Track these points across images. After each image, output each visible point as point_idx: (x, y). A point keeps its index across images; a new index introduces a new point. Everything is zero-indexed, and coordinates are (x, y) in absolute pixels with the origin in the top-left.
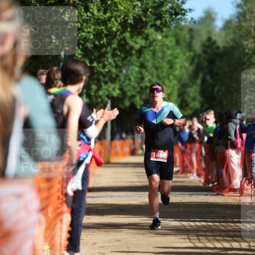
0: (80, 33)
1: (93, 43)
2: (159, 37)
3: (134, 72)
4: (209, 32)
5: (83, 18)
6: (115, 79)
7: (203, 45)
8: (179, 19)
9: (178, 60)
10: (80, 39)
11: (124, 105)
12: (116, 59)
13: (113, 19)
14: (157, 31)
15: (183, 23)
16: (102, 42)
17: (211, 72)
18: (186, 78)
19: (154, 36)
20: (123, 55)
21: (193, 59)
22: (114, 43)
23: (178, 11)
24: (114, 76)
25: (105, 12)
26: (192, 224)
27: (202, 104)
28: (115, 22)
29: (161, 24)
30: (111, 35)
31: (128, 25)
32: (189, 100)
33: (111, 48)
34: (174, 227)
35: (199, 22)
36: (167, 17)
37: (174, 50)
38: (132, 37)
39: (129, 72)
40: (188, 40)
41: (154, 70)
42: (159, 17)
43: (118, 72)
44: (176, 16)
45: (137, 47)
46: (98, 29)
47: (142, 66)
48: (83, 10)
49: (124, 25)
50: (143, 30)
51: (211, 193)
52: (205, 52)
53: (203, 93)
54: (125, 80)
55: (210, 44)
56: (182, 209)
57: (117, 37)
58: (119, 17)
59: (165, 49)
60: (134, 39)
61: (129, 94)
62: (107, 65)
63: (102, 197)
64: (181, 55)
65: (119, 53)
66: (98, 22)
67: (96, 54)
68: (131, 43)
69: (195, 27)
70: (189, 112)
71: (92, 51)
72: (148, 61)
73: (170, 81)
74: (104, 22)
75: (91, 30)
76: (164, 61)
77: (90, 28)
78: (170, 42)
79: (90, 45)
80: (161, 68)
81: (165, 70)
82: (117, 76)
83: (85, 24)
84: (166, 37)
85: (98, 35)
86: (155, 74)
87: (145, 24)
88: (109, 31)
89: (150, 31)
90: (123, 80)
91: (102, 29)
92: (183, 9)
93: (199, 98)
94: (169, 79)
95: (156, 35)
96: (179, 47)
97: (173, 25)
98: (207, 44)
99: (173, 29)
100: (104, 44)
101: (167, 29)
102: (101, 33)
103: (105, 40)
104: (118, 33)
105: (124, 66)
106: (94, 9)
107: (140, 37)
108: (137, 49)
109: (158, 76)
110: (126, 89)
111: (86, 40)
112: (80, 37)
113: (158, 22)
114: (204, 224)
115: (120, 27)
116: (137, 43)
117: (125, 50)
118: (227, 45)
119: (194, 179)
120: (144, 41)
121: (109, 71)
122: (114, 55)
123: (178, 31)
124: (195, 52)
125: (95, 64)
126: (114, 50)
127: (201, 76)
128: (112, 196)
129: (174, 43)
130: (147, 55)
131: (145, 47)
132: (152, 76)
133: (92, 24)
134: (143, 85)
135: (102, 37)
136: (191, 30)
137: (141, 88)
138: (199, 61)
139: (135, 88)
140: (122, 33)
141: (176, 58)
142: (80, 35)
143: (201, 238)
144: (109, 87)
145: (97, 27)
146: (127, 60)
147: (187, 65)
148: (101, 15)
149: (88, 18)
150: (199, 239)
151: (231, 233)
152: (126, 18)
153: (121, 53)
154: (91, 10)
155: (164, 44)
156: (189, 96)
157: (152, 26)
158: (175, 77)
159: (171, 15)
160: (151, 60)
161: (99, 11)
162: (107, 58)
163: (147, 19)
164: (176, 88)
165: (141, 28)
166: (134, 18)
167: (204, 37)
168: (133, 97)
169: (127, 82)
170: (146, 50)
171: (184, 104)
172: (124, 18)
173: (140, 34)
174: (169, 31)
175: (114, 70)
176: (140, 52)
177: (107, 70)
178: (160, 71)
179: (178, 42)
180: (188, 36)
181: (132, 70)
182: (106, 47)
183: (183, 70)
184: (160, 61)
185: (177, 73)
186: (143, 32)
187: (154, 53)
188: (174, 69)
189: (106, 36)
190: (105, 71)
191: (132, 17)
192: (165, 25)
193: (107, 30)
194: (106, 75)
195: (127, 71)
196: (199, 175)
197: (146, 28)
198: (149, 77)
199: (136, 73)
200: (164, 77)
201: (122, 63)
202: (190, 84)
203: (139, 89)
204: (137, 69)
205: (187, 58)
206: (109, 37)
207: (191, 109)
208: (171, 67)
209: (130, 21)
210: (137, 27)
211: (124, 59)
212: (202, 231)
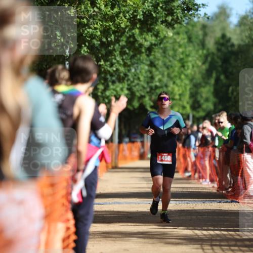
0: (86, 29)
1: (101, 40)
2: (171, 34)
3: (143, 71)
4: (224, 29)
5: (89, 14)
6: (123, 79)
7: (217, 43)
8: (191, 15)
9: (190, 59)
10: (86, 36)
11: (133, 107)
12: (124, 57)
13: (121, 15)
14: (168, 28)
15: (196, 19)
16: (109, 39)
17: (225, 72)
18: (198, 78)
19: (165, 33)
20: (131, 53)
21: (206, 57)
22: (122, 40)
23: (190, 6)
24: (122, 75)
26: (205, 232)
27: (215, 105)
28: (123, 18)
29: (172, 20)
30: (119, 32)
31: (137, 21)
32: (202, 101)
33: (119, 45)
34: (186, 236)
35: (212, 18)
36: (179, 13)
37: (185, 47)
38: (141, 34)
39: (138, 71)
40: (201, 37)
41: (165, 69)
42: (171, 12)
43: (127, 71)
44: (188, 12)
45: (147, 44)
46: (106, 25)
47: (152, 65)
48: (89, 5)
49: (133, 21)
50: (153, 26)
51: (225, 200)
52: (219, 50)
53: (216, 93)
54: (134, 79)
55: (224, 41)
56: (194, 217)
57: (126, 33)
58: (128, 12)
59: (177, 47)
60: (144, 36)
61: (138, 94)
62: (115, 63)
63: (110, 204)
64: (193, 53)
65: (127, 51)
66: (105, 18)
67: (104, 52)
68: (140, 40)
69: (209, 23)
70: (202, 114)
71: (99, 48)
72: (158, 60)
73: (182, 80)
74: (112, 18)
75: (98, 26)
76: (175, 60)
77: (97, 24)
78: (182, 39)
79: (96, 42)
80: (172, 67)
81: (176, 69)
82: (126, 75)
83: (91, 20)
84: (178, 33)
85: (106, 32)
86: (166, 73)
87: (155, 20)
88: (118, 28)
89: (160, 27)
90: (132, 79)
91: (110, 25)
92: (196, 5)
93: (212, 99)
94: (180, 78)
95: (167, 32)
96: (191, 45)
97: (185, 21)
98: (221, 41)
99: (185, 25)
100: (111, 41)
101: (179, 25)
102: (108, 29)
103: (113, 37)
104: (127, 30)
105: (133, 64)
106: (101, 4)
107: (150, 34)
108: (147, 47)
109: (169, 76)
110: (135, 89)
111: (92, 37)
112: (86, 34)
113: (169, 18)
115: (128, 24)
116: (147, 40)
117: (133, 47)
118: (242, 43)
120: (154, 38)
121: (117, 70)
122: (122, 53)
123: (190, 27)
124: (208, 50)
125: (102, 63)
126: (123, 47)
127: (214, 75)
128: (119, 203)
129: (186, 41)
130: (158, 53)
131: (155, 45)
132: (163, 75)
133: (99, 20)
134: (153, 85)
135: (109, 33)
136: (204, 27)
137: (151, 88)
138: (213, 59)
139: (144, 88)
140: (130, 30)
141: (188, 56)
142: (86, 32)
143: (215, 248)
144: (117, 87)
145: (105, 23)
146: (136, 58)
147: (200, 63)
148: (108, 10)
149: (95, 13)
150: (212, 249)
151: (247, 243)
152: (135, 14)
153: (129, 50)
154: (98, 5)
155: (175, 41)
156: (202, 97)
157: (162, 22)
158: (186, 76)
159: (183, 10)
160: (161, 58)
161: (106, 6)
162: (115, 55)
163: (158, 15)
164: (188, 88)
165: (151, 24)
166: (144, 14)
167: (218, 34)
168: (142, 97)
169: (136, 82)
170: (157, 47)
171: (196, 105)
172: (132, 14)
173: (149, 30)
174: (181, 27)
175: (122, 69)
176: (150, 50)
177: (115, 69)
178: (171, 70)
179: (190, 39)
180: (201, 33)
181: (142, 69)
182: (114, 45)
183: (195, 69)
184: (171, 59)
185: (189, 72)
186: (153, 29)
187: (165, 51)
188: (186, 68)
189: (114, 32)
190: (113, 70)
191: (141, 13)
192: (177, 21)
193: (114, 27)
194: (114, 74)
195: (136, 70)
196: (212, 181)
197: (157, 24)
198: (160, 76)
199: (146, 72)
200: (176, 76)
201: (131, 62)
202: (203, 84)
203: (148, 90)
204: (146, 68)
205: (200, 56)
206: (117, 34)
207: (204, 110)
208: (183, 66)
209: (140, 17)
210: (147, 23)
211: (133, 57)
212: (216, 240)
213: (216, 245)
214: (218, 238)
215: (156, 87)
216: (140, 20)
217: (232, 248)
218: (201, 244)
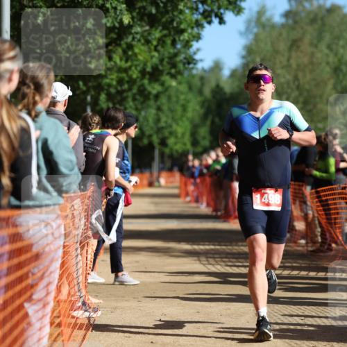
1: (116, 88)
2: (174, 83)
3: (152, 114)
4: (218, 80)
7: (213, 91)
8: (191, 68)
9: (190, 104)
12: (136, 102)
13: (133, 68)
14: (172, 78)
15: (194, 72)
16: (123, 88)
17: (219, 115)
18: (197, 120)
19: (169, 83)
21: (203, 103)
22: (134, 89)
23: (190, 60)
25: (126, 61)
26: (202, 247)
27: (211, 142)
28: (135, 70)
29: (176, 72)
30: (132, 82)
31: (146, 73)
32: (200, 139)
33: (132, 93)
35: (209, 71)
36: (181, 66)
37: (186, 95)
38: (150, 83)
39: (148, 114)
40: (199, 86)
41: (169, 113)
42: (174, 66)
43: (138, 114)
44: (189, 65)
45: (154, 92)
47: (159, 109)
49: (143, 73)
50: (159, 77)
51: (219, 220)
52: (214, 97)
54: (144, 121)
55: (218, 90)
57: (137, 83)
58: (139, 65)
59: (179, 94)
60: (152, 85)
61: (147, 133)
62: (128, 108)
64: (193, 100)
66: (120, 70)
67: (119, 98)
68: (149, 88)
69: (206, 75)
70: (199, 149)
72: (164, 105)
73: (183, 122)
74: (126, 70)
75: (114, 77)
76: (178, 105)
78: (184, 88)
79: (113, 91)
80: (175, 111)
81: (179, 113)
83: (109, 72)
84: (181, 83)
85: (120, 82)
86: (170, 116)
87: (161, 73)
88: (130, 78)
89: (166, 78)
90: (142, 121)
91: (124, 76)
92: (194, 60)
93: (208, 138)
94: (182, 120)
95: (171, 82)
97: (186, 74)
98: (216, 90)
99: (186, 76)
100: (125, 89)
101: (181, 77)
102: (123, 80)
103: (126, 86)
104: (138, 80)
105: (143, 109)
106: (117, 58)
107: (157, 84)
108: (154, 94)
109: (173, 118)
110: (145, 129)
111: (109, 85)
113: (173, 71)
114: (212, 247)
115: (139, 75)
116: (155, 88)
117: (144, 94)
118: (233, 91)
119: (204, 208)
120: (160, 87)
122: (134, 99)
123: (190, 78)
124: (205, 96)
126: (134, 95)
127: (210, 118)
128: (131, 223)
129: (187, 89)
130: (163, 100)
131: (161, 93)
132: (167, 116)
133: (115, 72)
134: (160, 126)
135: (123, 83)
136: (202, 78)
137: (158, 129)
138: (209, 104)
139: (152, 128)
140: (141, 80)
141: (189, 102)
143: (210, 260)
145: (120, 75)
146: (145, 104)
147: (198, 108)
148: (124, 64)
150: (207, 261)
151: (236, 256)
152: (145, 67)
153: (140, 97)
154: (114, 60)
155: (177, 90)
156: (200, 136)
157: (167, 74)
159: (184, 64)
160: (167, 104)
161: (121, 60)
162: (128, 101)
163: (164, 68)
164: (189, 128)
166: (152, 67)
167: (213, 84)
168: (150, 136)
170: (163, 95)
172: (143, 67)
173: (156, 80)
175: (134, 112)
176: (157, 97)
178: (174, 113)
179: (190, 88)
180: (199, 84)
181: (150, 112)
182: (127, 92)
183: (195, 113)
184: (175, 104)
185: (190, 114)
186: (160, 79)
187: (169, 98)
188: (187, 111)
189: (128, 82)
191: (150, 66)
192: (179, 73)
193: (128, 78)
195: (145, 113)
196: (208, 206)
197: (162, 76)
198: (165, 119)
199: (154, 115)
200: (178, 119)
201: (141, 106)
202: (201, 125)
203: (155, 129)
204: (154, 111)
205: (199, 102)
206: (130, 84)
207: (202, 147)
208: (184, 110)
209: (149, 69)
210: (155, 75)
211: (143, 102)
212: (211, 253)
213: (211, 258)
214: (213, 252)
215: (163, 128)
216: (148, 72)
217: (224, 260)
218: (198, 257)
